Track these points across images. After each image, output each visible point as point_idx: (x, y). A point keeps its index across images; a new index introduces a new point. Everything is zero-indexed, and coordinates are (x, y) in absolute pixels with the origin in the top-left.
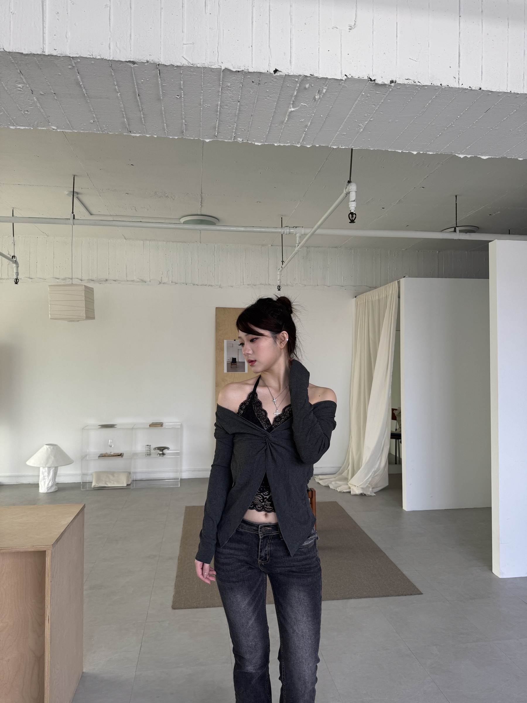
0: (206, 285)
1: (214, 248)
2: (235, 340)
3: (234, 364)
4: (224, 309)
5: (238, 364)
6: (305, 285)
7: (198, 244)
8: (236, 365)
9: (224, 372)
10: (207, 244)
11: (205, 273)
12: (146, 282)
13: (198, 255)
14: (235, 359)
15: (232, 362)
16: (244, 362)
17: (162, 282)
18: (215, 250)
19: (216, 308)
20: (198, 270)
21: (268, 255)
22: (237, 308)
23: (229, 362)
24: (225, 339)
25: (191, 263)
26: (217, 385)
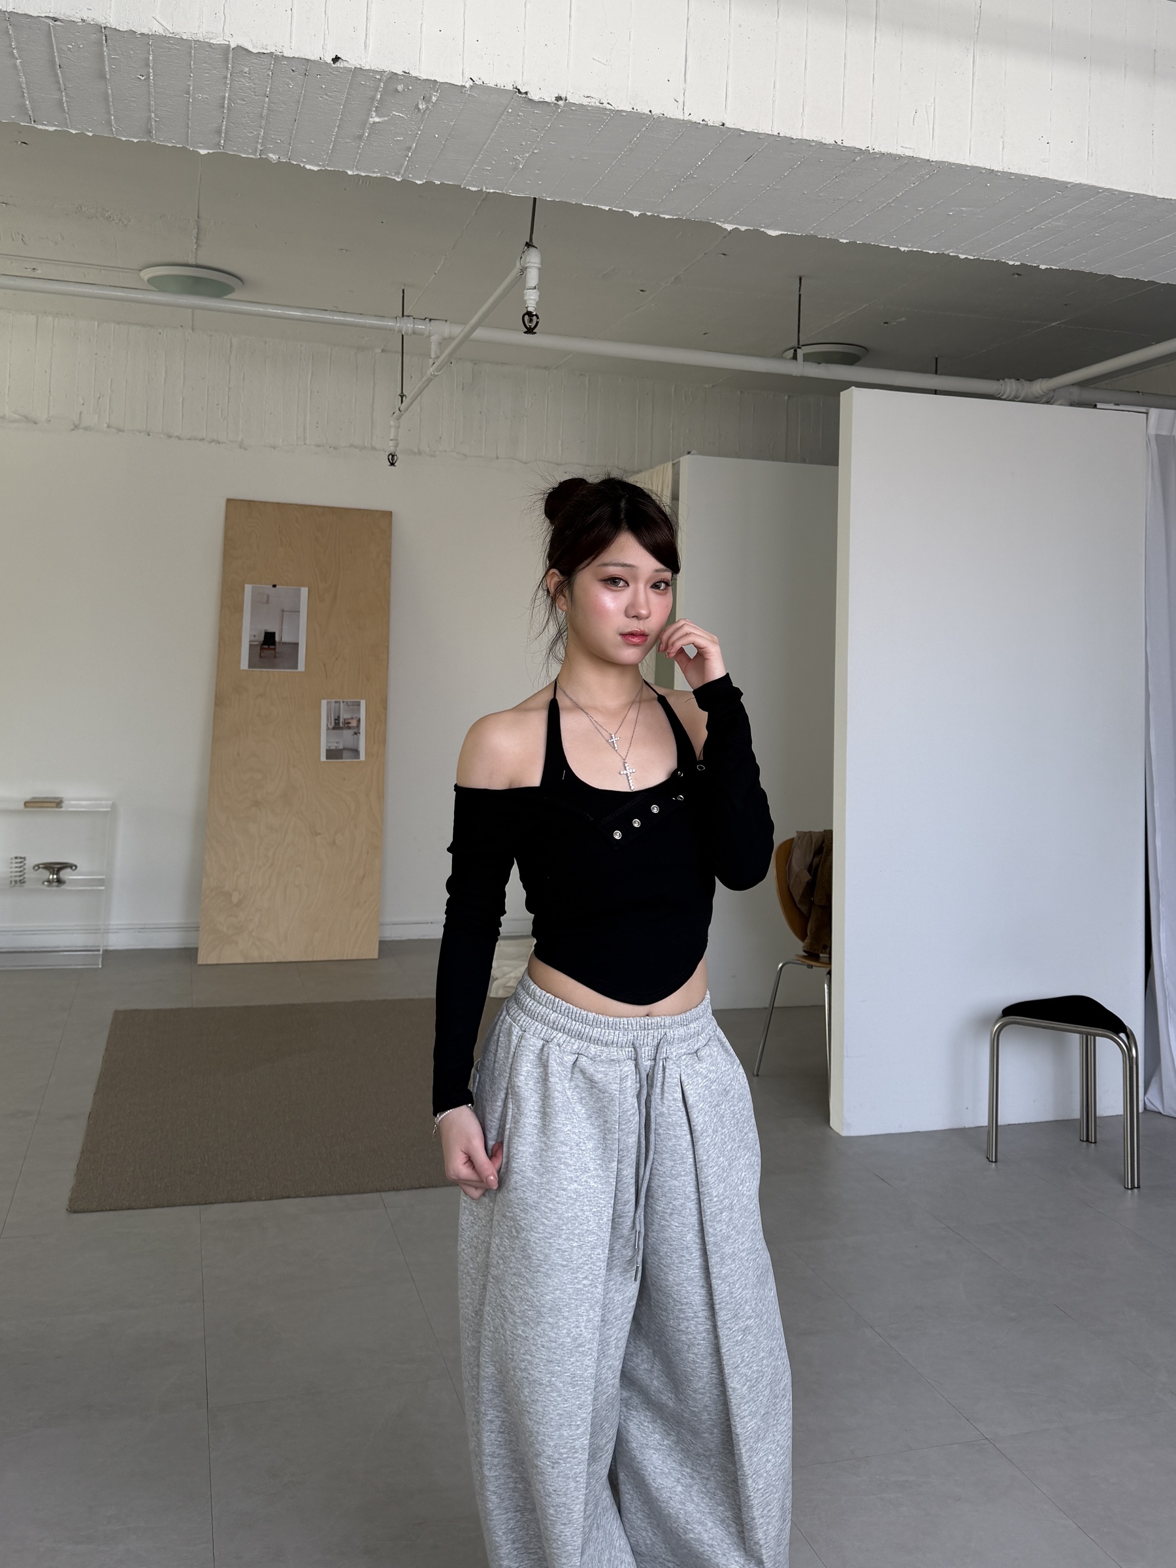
0: (203, 439)
1: (229, 347)
2: (274, 586)
3: (269, 649)
4: (250, 503)
5: (279, 648)
6: (465, 455)
7: (186, 334)
8: (273, 652)
9: (242, 668)
10: (211, 336)
11: (202, 409)
13: (185, 363)
14: (273, 634)
15: (264, 641)
16: (297, 644)
17: (82, 426)
18: (231, 351)
19: (229, 500)
20: (183, 399)
21: (374, 374)
22: (285, 504)
23: (257, 643)
24: (247, 583)
25: (165, 380)
26: (220, 701)
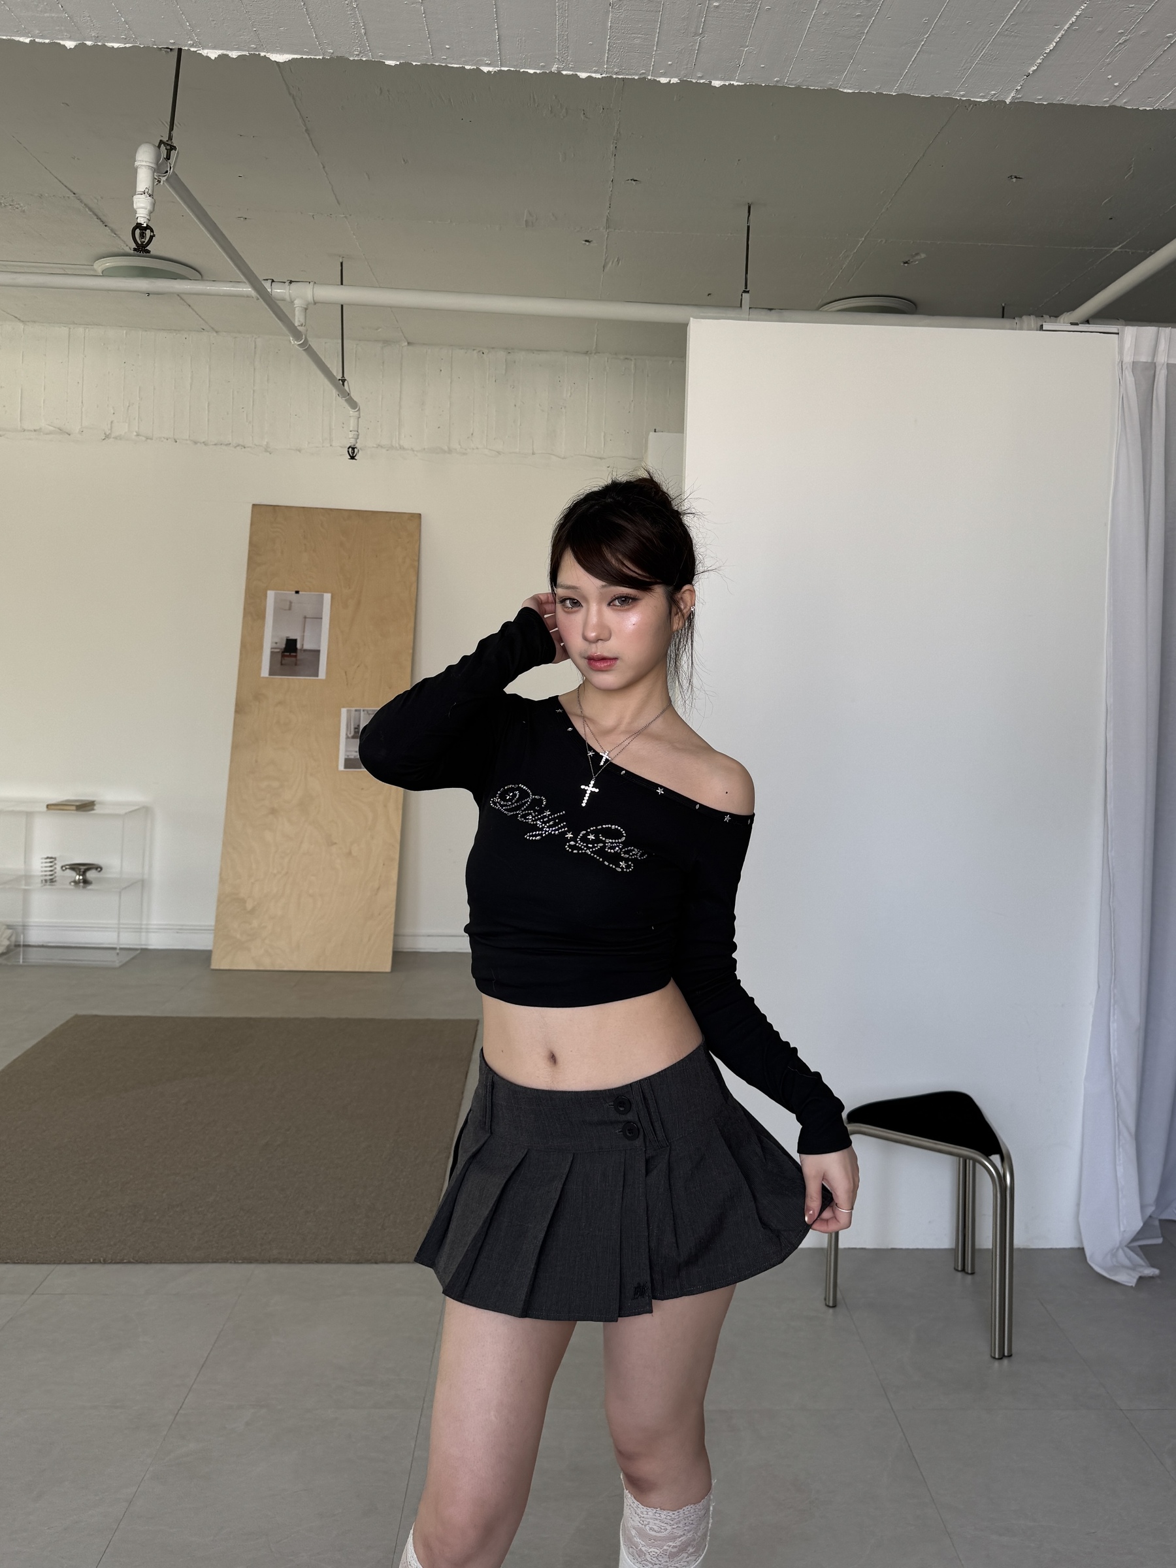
0: (229, 444)
2: (297, 592)
3: (290, 656)
4: (275, 508)
5: (300, 656)
7: (210, 337)
8: (294, 659)
9: (262, 675)
10: (235, 337)
12: (69, 435)
13: (210, 367)
14: (295, 641)
15: (285, 648)
17: (113, 435)
19: (254, 505)
20: (209, 404)
21: (401, 370)
22: (310, 508)
23: (278, 650)
24: (270, 590)
25: (191, 386)
26: (240, 708)
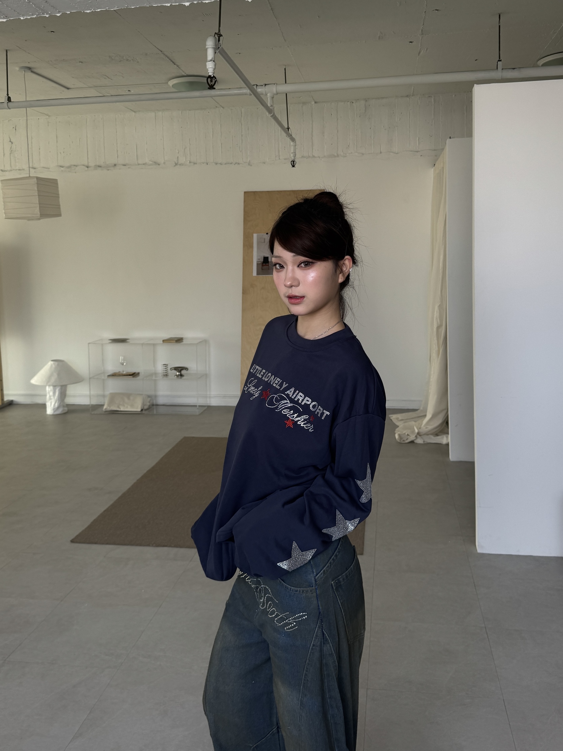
0: (232, 163)
3: (266, 265)
4: (255, 192)
7: (220, 110)
8: (268, 267)
9: (253, 275)
10: (232, 109)
11: (230, 148)
12: (159, 165)
13: (221, 125)
14: (267, 258)
15: (263, 262)
17: (179, 164)
18: (242, 116)
19: (245, 192)
20: (221, 144)
21: (312, 116)
22: (271, 191)
23: (260, 263)
24: (254, 233)
25: (213, 136)
26: (244, 292)
